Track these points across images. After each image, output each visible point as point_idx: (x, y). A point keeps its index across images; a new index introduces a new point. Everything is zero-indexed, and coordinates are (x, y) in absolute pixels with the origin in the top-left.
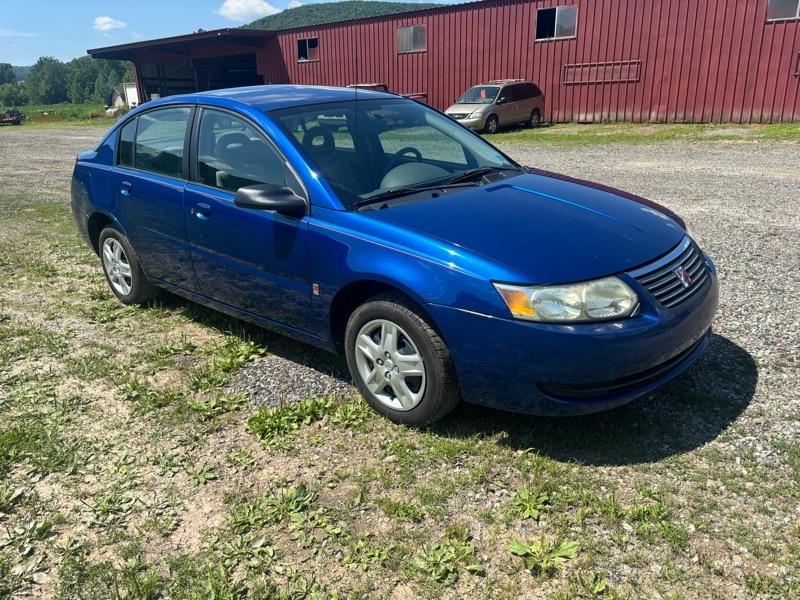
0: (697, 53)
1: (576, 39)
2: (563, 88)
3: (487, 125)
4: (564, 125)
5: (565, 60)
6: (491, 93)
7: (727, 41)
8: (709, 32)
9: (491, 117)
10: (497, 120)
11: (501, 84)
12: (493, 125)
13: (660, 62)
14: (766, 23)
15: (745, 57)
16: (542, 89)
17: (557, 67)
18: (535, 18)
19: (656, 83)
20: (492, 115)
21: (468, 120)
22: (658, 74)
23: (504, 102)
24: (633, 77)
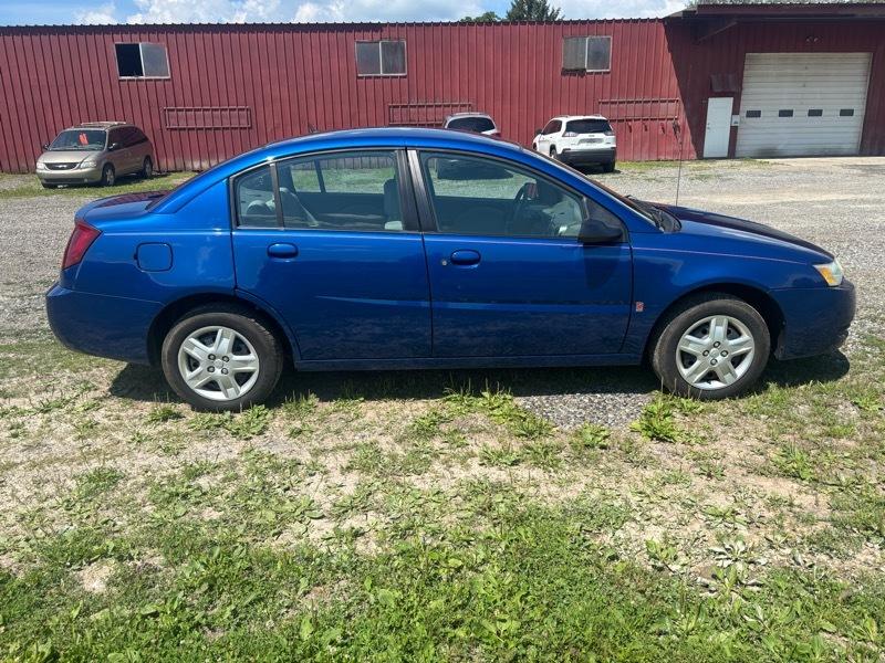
0: (303, 102)
1: (171, 80)
2: (167, 134)
3: (104, 176)
4: (177, 174)
5: (162, 102)
6: (95, 138)
7: (328, 92)
8: (310, 82)
9: (105, 166)
10: (113, 170)
11: (106, 126)
12: (110, 177)
13: (269, 109)
14: (358, 78)
15: (346, 108)
16: (149, 135)
17: (155, 111)
18: (113, 52)
19: (269, 130)
20: (106, 165)
21: (79, 171)
22: (270, 122)
23: (115, 148)
24: (244, 123)
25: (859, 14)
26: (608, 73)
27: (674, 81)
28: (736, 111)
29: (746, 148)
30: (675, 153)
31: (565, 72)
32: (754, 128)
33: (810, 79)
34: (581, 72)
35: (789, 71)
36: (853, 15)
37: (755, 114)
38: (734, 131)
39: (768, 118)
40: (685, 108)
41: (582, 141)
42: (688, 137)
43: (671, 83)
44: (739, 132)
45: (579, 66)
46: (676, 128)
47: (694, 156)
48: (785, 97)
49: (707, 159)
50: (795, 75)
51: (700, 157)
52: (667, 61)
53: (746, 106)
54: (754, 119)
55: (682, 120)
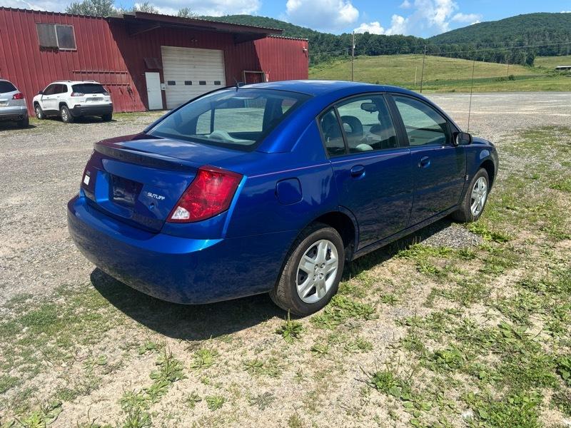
25: (219, 28)
26: (76, 51)
27: (122, 60)
28: (162, 81)
29: (172, 104)
30: (132, 107)
31: (42, 49)
32: (173, 91)
33: (196, 63)
34: (56, 50)
35: (186, 58)
36: (215, 29)
37: (172, 83)
38: (163, 93)
39: (180, 86)
40: (133, 79)
41: (88, 99)
42: (138, 97)
43: (120, 62)
44: (166, 94)
45: (53, 45)
46: (130, 91)
47: (144, 108)
48: (186, 73)
49: (152, 110)
50: (189, 61)
51: (148, 110)
52: (114, 46)
53: (167, 79)
54: (172, 86)
55: (132, 86)
